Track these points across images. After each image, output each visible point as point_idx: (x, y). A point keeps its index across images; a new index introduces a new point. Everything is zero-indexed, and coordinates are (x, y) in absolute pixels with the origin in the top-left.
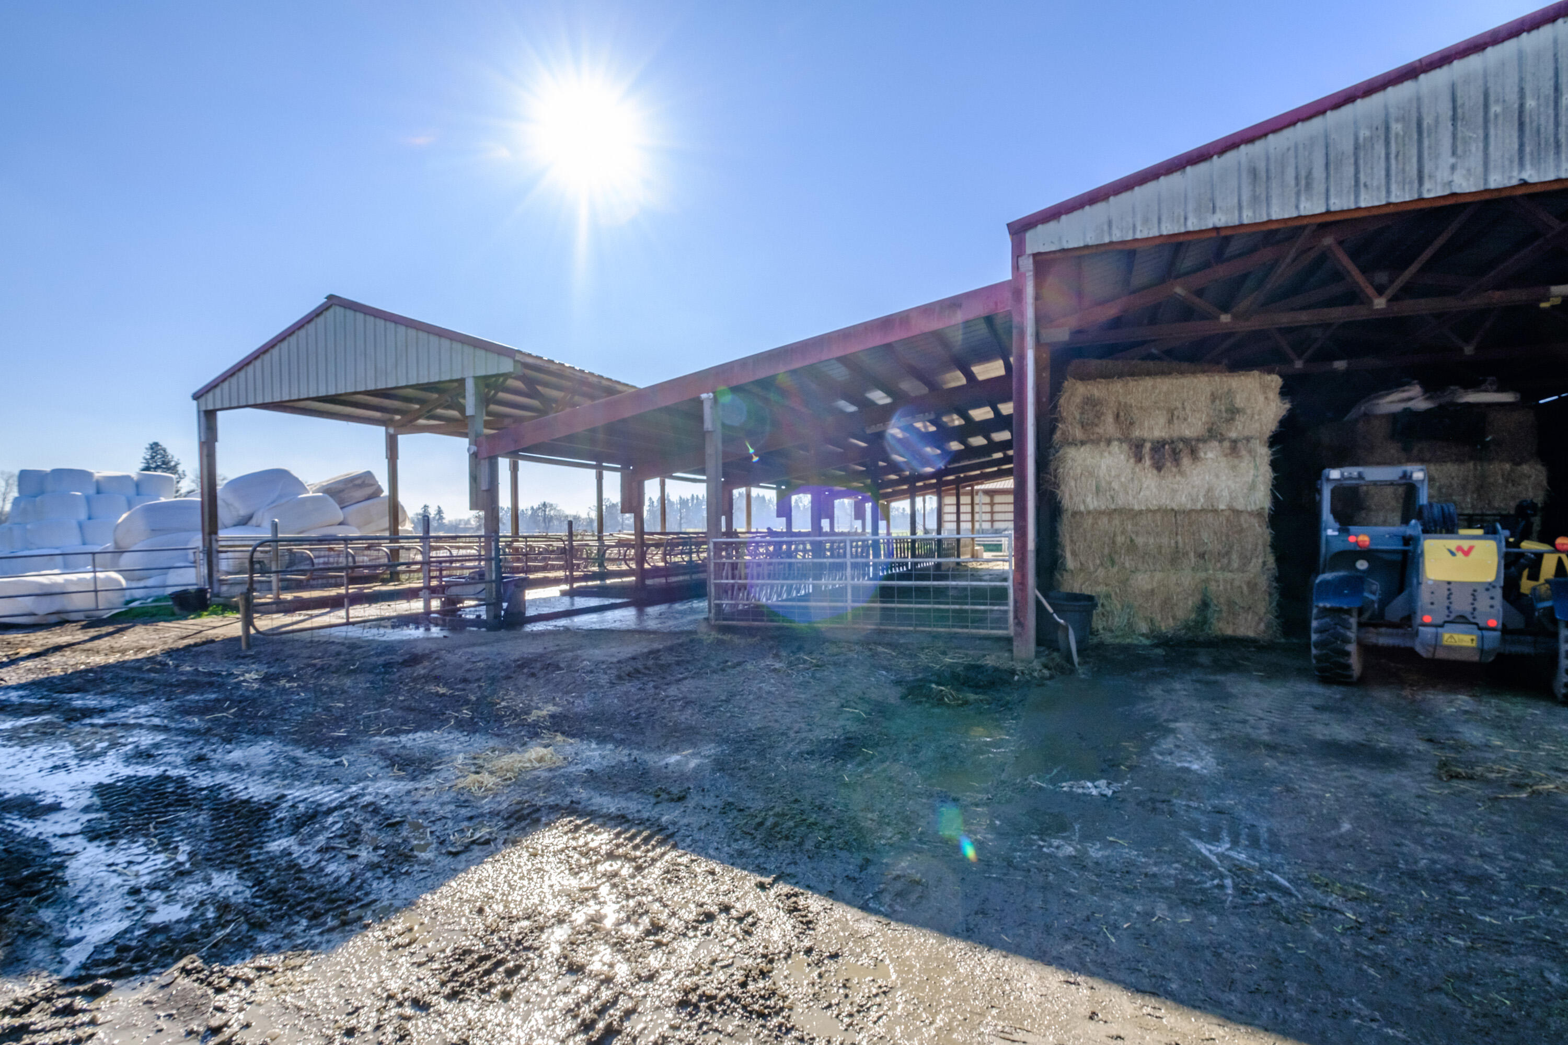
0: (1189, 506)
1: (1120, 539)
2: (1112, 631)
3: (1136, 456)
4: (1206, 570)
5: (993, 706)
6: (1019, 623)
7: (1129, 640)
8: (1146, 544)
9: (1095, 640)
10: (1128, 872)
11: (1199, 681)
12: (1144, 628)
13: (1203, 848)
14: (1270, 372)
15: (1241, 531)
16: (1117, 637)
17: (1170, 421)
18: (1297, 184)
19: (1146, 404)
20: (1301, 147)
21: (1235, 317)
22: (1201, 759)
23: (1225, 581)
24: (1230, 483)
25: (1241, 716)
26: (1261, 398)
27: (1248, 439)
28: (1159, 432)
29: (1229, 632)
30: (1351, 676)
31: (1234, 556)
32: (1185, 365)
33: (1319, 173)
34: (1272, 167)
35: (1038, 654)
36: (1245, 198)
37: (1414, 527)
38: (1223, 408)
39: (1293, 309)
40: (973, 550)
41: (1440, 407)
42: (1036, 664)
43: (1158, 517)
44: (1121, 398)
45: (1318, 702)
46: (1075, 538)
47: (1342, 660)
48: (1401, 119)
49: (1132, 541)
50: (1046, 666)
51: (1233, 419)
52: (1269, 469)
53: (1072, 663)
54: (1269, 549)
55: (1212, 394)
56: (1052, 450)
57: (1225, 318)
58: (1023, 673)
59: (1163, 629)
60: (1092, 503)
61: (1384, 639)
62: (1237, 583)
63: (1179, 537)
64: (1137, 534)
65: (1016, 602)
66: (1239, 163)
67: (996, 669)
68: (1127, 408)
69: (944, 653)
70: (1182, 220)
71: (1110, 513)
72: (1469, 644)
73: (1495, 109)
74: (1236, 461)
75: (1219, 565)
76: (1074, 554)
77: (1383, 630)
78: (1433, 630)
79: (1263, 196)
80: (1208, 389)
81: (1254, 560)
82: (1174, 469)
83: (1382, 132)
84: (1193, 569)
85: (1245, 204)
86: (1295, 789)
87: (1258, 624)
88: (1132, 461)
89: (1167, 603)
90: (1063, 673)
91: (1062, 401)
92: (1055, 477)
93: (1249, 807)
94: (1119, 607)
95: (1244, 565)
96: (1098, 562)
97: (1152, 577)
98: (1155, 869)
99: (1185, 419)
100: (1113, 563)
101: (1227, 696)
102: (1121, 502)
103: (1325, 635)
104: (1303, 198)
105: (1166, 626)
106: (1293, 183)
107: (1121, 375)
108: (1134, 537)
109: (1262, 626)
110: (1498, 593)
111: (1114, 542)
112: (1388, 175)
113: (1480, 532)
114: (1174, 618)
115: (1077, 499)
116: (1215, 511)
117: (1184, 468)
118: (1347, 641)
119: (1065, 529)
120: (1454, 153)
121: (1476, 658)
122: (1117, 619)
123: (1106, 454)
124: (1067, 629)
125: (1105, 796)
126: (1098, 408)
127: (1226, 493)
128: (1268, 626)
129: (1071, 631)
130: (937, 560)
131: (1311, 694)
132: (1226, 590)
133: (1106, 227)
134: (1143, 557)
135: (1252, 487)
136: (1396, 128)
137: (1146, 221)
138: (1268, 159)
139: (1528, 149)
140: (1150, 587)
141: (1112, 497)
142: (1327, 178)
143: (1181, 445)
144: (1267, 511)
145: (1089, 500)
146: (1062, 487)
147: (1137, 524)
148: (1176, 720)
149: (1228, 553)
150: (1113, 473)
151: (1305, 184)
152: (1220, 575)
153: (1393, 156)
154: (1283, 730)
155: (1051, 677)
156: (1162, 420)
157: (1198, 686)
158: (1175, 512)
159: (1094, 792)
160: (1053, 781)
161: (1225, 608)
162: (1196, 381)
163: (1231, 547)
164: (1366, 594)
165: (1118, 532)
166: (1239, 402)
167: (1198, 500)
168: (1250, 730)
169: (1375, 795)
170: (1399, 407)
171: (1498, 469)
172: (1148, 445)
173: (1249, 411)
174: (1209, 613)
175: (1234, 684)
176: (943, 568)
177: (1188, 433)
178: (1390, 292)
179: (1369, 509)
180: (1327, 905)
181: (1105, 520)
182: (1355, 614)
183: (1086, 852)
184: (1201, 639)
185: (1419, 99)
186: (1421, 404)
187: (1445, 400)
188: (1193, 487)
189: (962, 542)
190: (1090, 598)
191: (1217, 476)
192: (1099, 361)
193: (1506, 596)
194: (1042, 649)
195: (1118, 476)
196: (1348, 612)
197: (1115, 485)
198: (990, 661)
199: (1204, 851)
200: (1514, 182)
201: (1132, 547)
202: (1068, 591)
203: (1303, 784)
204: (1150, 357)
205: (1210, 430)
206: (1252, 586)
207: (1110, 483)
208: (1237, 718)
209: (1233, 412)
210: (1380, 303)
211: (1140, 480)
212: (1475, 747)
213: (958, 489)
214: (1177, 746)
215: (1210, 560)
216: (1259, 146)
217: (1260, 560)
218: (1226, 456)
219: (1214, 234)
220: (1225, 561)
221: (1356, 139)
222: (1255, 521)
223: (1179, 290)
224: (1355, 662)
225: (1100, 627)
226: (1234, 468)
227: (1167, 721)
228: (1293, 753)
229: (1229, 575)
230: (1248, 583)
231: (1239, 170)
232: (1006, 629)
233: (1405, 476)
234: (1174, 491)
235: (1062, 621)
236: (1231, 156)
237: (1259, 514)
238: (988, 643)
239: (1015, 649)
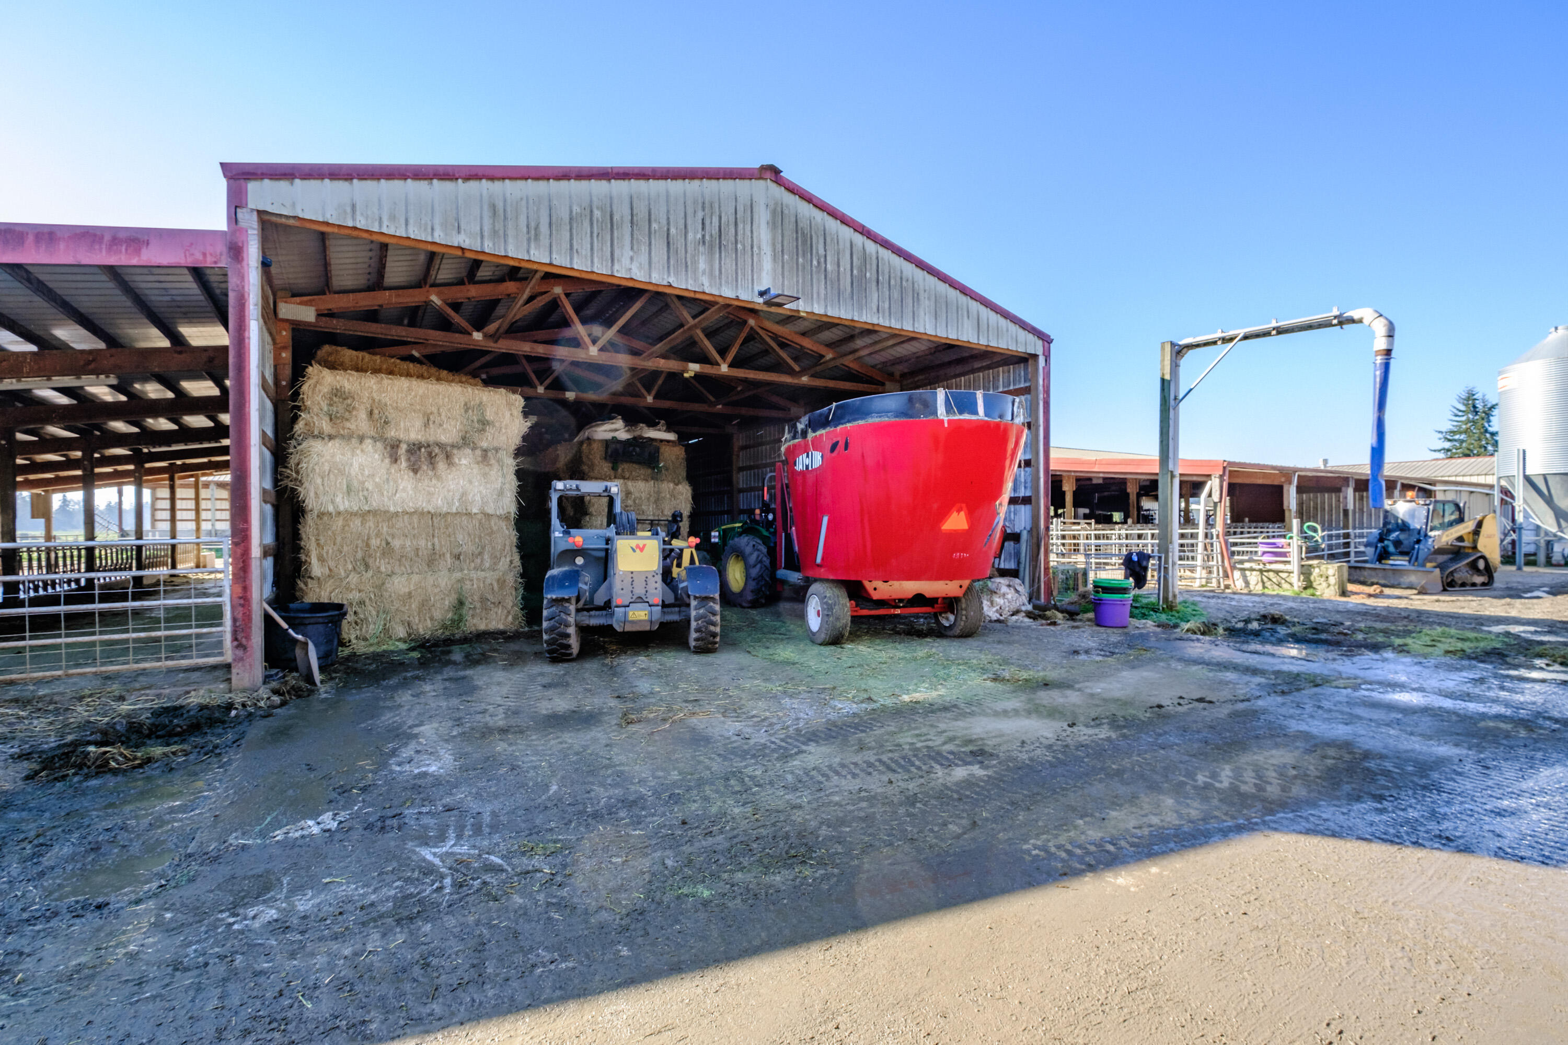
0: (445, 510)
1: (375, 542)
2: (365, 639)
3: (391, 456)
4: (462, 570)
5: (192, 757)
6: (240, 643)
7: (384, 647)
8: (403, 547)
9: (346, 652)
10: (341, 913)
11: (449, 679)
12: (401, 632)
13: (427, 854)
14: (514, 392)
15: (492, 532)
16: (371, 645)
17: (426, 425)
18: (528, 232)
19: (403, 404)
20: (531, 202)
21: (485, 336)
22: (438, 758)
23: (478, 579)
24: (481, 488)
25: (483, 706)
26: (508, 415)
27: (497, 450)
28: (415, 435)
29: (482, 627)
30: (571, 654)
31: (486, 557)
32: (444, 373)
33: (544, 229)
34: (509, 209)
35: (267, 679)
36: (486, 228)
37: (611, 531)
38: (475, 419)
39: (536, 342)
40: (198, 557)
41: (635, 438)
42: (264, 692)
43: (415, 519)
44: (375, 395)
45: (545, 680)
46: (322, 542)
47: (564, 642)
48: (601, 209)
49: (388, 543)
50: (276, 692)
51: (484, 430)
52: (514, 478)
53: (314, 684)
54: (515, 550)
55: (466, 404)
56: (293, 442)
57: (477, 336)
58: (244, 705)
59: (421, 631)
60: (343, 503)
61: (595, 620)
62: (488, 581)
63: (436, 540)
64: (393, 537)
65: (234, 620)
66: (481, 196)
67: (202, 707)
68: (383, 407)
69: (122, 699)
70: (429, 230)
71: (364, 515)
72: (644, 618)
73: (655, 226)
74: (487, 469)
75: (473, 565)
76: (321, 559)
77: (593, 613)
78: (622, 609)
79: (501, 233)
80: (462, 400)
81: (503, 559)
82: (430, 473)
83: (588, 212)
84: (449, 570)
85: (486, 234)
86: (518, 766)
87: (507, 617)
88: (387, 461)
89: (425, 605)
90: (299, 697)
91: (305, 388)
92: (297, 472)
93: (478, 796)
94: (374, 613)
95: (495, 564)
96: (350, 567)
97: (409, 580)
98: (373, 897)
99: (441, 425)
100: (367, 567)
101: (475, 689)
102: (375, 503)
103: (552, 622)
104: (533, 245)
105: (425, 628)
106: (525, 230)
107: (376, 371)
108: (390, 539)
109: (510, 618)
110: (659, 578)
111: (368, 545)
112: (592, 249)
113: (649, 534)
114: (432, 619)
115: (324, 499)
116: (469, 514)
117: (439, 472)
118: (567, 625)
119: (309, 530)
120: (632, 248)
121: (648, 628)
122: (372, 626)
123: (358, 452)
124: (306, 644)
125: (329, 830)
126: (349, 401)
127: (478, 498)
128: (515, 618)
129: (311, 646)
130: (135, 573)
131: (542, 674)
132: (479, 587)
133: (349, 210)
134: (400, 560)
135: (501, 493)
136: (597, 213)
137: (393, 218)
138: (505, 201)
139: (672, 262)
140: (407, 590)
141: (366, 498)
142: (550, 235)
143: (437, 450)
144: (513, 515)
145: (338, 499)
146: (306, 484)
147: (393, 526)
148: (421, 724)
149: (480, 554)
150: (367, 473)
151: (533, 234)
152: (473, 574)
153: (595, 235)
154: (516, 713)
155: (283, 704)
156: (418, 423)
157: (447, 684)
158: (432, 516)
159: (316, 830)
160: (263, 834)
161: (478, 605)
162: (450, 389)
163: (483, 548)
164: (580, 585)
165: (373, 535)
166: (489, 416)
167: (453, 504)
168: (488, 719)
169: (577, 754)
170: (609, 436)
171: (667, 487)
172: (404, 447)
173: (497, 424)
174: (464, 612)
175: (480, 676)
176: (145, 582)
177: (444, 439)
178: (601, 343)
179: (590, 514)
180: (530, 868)
181: (358, 522)
182: (573, 601)
183: (294, 906)
184: (457, 637)
185: (611, 198)
186: (623, 435)
187: (637, 433)
188: (449, 491)
189: (180, 548)
190: (340, 607)
191: (470, 482)
192: (354, 353)
193: (664, 580)
194: (274, 671)
195: (372, 476)
196: (568, 600)
197: (369, 485)
198: (195, 698)
199: (429, 857)
200: (665, 283)
201: (387, 550)
202: (315, 601)
203: (526, 759)
204: (411, 359)
205: (464, 438)
206: (501, 582)
207: (363, 483)
208: (478, 709)
209: (484, 423)
210: (593, 351)
211: (396, 482)
212: (645, 696)
213: (172, 479)
214: (418, 752)
215: (465, 561)
216: (498, 185)
217: (508, 560)
218: (478, 463)
219: (459, 253)
220: (478, 561)
221: (571, 211)
222: (503, 524)
223: (434, 298)
224: (574, 644)
225: (353, 637)
226: (485, 475)
227: (410, 727)
228: (521, 732)
229: (481, 574)
230: (498, 581)
231: (481, 200)
232: (221, 654)
233: (606, 490)
234: (430, 494)
235: (300, 637)
236: (473, 184)
237: (507, 518)
238: (195, 676)
239: (234, 678)
